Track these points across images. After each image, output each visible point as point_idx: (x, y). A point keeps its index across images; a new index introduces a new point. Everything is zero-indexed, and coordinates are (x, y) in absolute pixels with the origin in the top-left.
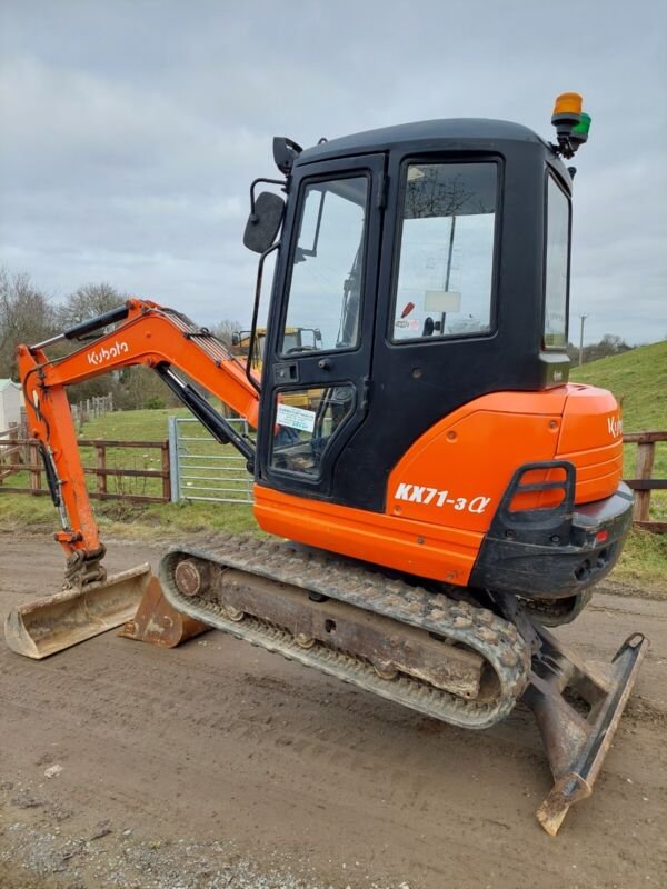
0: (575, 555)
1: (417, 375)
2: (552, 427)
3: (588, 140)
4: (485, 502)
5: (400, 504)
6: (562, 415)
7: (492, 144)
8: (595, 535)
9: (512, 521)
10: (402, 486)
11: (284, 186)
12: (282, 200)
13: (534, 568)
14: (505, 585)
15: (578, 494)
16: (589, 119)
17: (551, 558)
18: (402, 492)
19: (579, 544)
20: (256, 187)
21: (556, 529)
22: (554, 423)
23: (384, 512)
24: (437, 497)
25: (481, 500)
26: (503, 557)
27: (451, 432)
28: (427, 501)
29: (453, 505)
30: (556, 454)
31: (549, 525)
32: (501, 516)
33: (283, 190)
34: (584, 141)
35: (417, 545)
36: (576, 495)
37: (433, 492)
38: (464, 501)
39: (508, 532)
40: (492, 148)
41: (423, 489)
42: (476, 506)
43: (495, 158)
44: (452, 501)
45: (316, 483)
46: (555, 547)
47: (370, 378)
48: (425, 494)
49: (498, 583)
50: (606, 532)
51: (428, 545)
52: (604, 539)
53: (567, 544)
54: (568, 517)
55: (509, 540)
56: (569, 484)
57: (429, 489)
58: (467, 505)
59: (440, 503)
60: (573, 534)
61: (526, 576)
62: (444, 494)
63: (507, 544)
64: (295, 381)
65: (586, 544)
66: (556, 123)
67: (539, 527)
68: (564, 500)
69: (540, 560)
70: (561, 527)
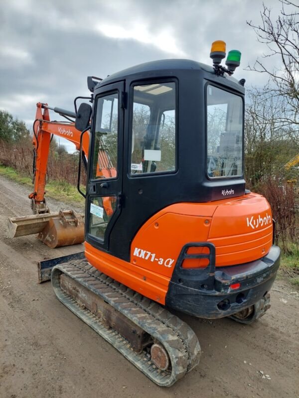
0: (216, 296)
1: (141, 193)
2: (206, 223)
3: (240, 65)
4: (172, 262)
5: (136, 259)
6: (212, 217)
7: (171, 73)
8: (229, 286)
9: (182, 274)
10: (136, 249)
11: (90, 100)
12: (90, 106)
13: (194, 301)
14: (181, 308)
15: (217, 262)
16: (240, 54)
17: (202, 297)
18: (136, 252)
19: (219, 290)
20: (77, 101)
21: (205, 281)
22: (207, 221)
23: (129, 262)
24: (151, 257)
25: (169, 261)
26: (178, 293)
27: (156, 223)
28: (147, 258)
29: (158, 261)
30: (208, 238)
31: (200, 278)
32: (176, 271)
33: (90, 101)
34: (238, 66)
35: (143, 281)
36: (216, 262)
37: (149, 253)
38: (163, 260)
39: (180, 280)
40: (171, 74)
41: (145, 251)
42: (168, 263)
43: (173, 79)
44: (157, 260)
45: (103, 244)
46: (204, 291)
47: (122, 193)
48: (146, 254)
49: (177, 307)
50: (239, 284)
51: (148, 282)
52: (237, 288)
53: (212, 290)
54: (211, 275)
55: (181, 284)
56: (211, 256)
57: (147, 252)
58: (164, 262)
59: (152, 260)
60: (215, 284)
61: (190, 305)
62: (154, 255)
63: (180, 286)
64: (95, 193)
65: (223, 290)
66: (212, 56)
67: (195, 279)
68: (209, 265)
69: (197, 297)
70: (207, 280)
